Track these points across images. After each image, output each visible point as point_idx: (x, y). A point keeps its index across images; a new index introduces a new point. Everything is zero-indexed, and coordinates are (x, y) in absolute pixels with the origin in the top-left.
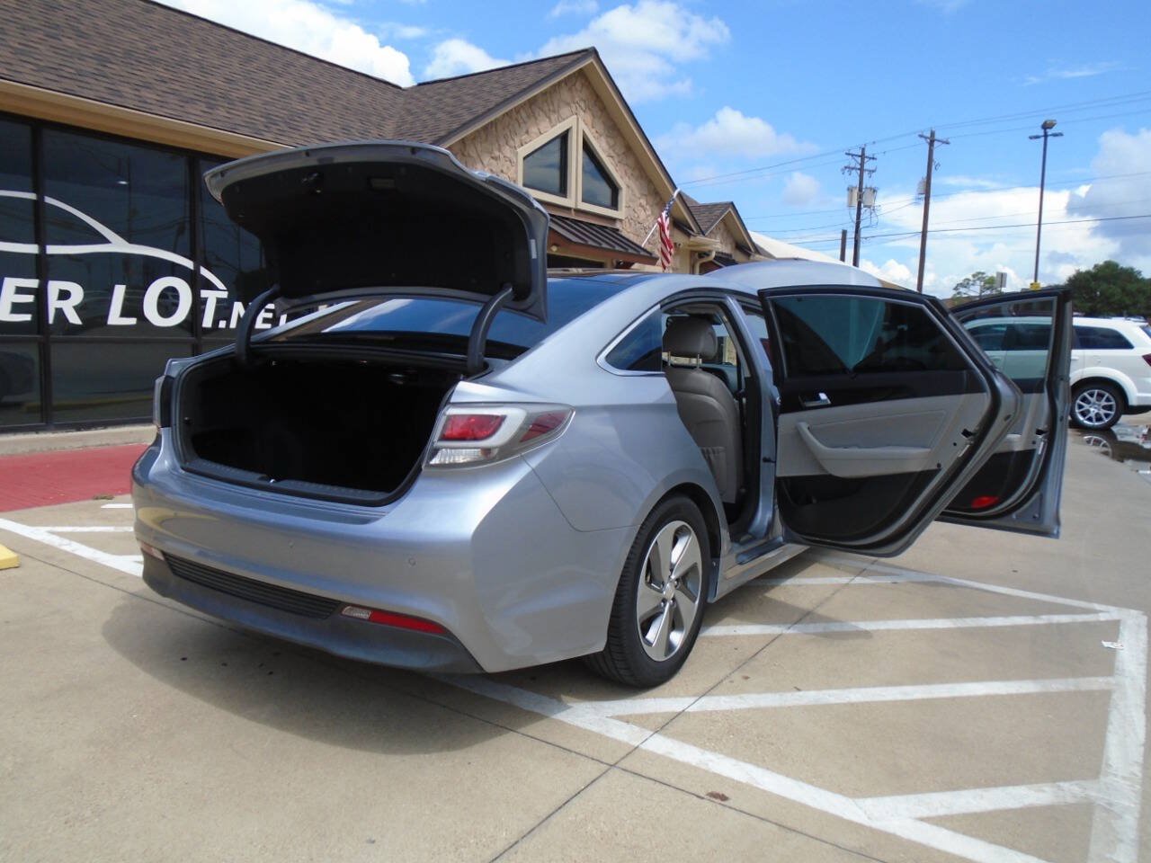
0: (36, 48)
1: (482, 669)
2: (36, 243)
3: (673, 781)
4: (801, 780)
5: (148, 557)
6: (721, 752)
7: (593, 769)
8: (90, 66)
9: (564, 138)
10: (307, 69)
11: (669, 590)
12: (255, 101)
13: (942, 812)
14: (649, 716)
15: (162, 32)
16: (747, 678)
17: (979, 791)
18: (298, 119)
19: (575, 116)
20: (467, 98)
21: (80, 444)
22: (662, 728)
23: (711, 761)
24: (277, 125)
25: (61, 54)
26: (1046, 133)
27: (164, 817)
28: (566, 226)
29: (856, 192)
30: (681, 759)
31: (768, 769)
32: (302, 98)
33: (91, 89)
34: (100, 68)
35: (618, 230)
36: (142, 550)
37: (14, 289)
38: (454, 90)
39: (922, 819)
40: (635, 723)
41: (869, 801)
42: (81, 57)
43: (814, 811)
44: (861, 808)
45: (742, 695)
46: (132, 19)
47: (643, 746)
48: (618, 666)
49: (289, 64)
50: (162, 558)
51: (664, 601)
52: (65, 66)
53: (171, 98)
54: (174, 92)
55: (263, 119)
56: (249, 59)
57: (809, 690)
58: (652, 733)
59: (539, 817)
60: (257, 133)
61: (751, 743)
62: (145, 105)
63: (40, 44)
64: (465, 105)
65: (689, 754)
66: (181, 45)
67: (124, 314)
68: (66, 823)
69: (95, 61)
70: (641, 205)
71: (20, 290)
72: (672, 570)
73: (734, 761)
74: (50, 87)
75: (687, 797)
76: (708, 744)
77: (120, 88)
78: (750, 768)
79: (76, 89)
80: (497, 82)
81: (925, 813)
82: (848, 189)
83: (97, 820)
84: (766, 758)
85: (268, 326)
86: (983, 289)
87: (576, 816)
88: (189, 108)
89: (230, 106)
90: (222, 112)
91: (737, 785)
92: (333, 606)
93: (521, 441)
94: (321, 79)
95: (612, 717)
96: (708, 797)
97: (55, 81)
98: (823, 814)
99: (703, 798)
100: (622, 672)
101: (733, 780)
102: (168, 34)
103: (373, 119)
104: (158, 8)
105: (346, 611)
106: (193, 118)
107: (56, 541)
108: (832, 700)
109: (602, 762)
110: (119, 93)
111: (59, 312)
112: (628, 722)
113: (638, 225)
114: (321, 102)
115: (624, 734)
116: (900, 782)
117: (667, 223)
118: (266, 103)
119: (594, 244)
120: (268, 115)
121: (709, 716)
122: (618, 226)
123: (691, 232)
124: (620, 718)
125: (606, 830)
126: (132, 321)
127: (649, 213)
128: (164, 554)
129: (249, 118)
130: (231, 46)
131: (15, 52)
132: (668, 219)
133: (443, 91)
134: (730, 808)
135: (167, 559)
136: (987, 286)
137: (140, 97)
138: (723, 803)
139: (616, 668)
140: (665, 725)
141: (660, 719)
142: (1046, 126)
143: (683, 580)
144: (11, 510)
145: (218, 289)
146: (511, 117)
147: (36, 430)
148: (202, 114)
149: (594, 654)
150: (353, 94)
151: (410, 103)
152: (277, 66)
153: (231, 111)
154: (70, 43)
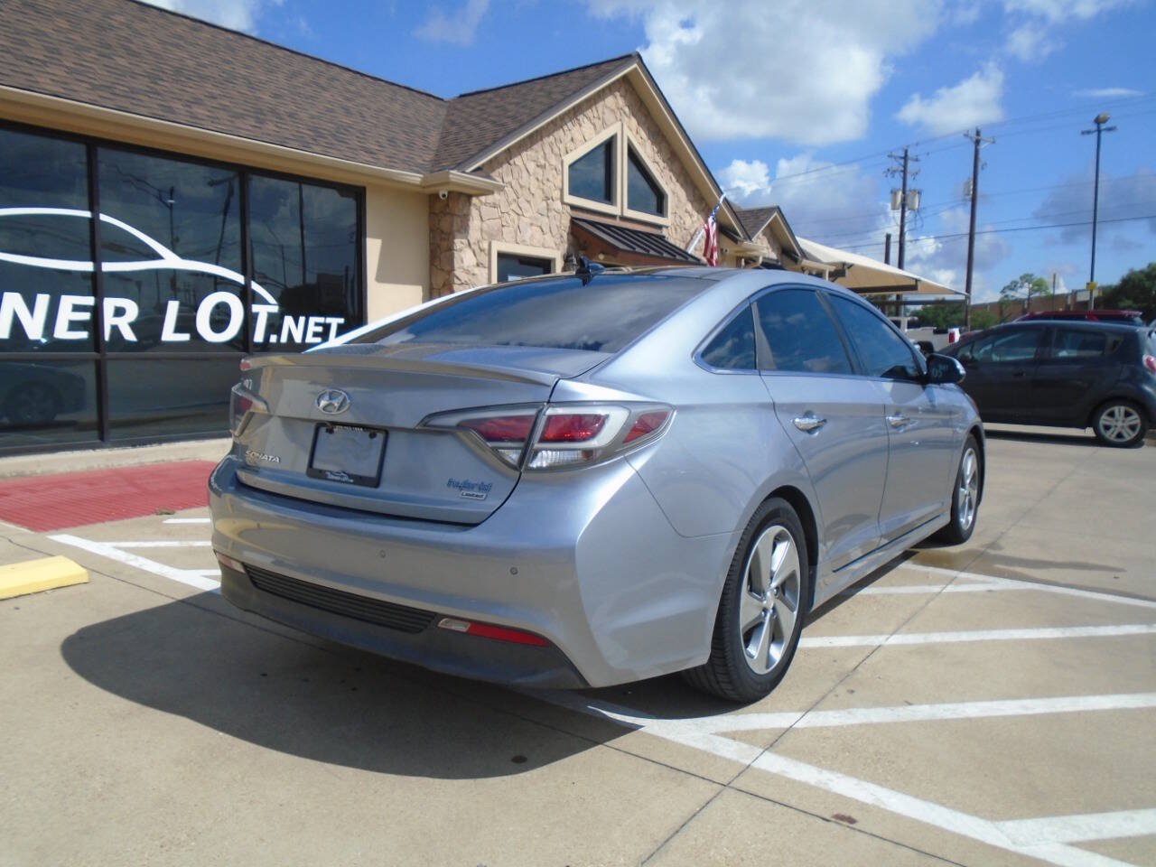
0: (90, 68)
1: (588, 684)
2: (91, 260)
3: (793, 803)
4: (931, 801)
5: (227, 570)
6: (839, 771)
7: (706, 790)
8: (141, 84)
9: (609, 146)
10: (350, 83)
11: (770, 600)
12: (303, 115)
13: (1092, 836)
14: (755, 732)
15: (209, 50)
16: (852, 692)
17: (1127, 814)
18: (345, 132)
19: (619, 123)
20: (510, 107)
21: (136, 461)
22: (771, 746)
23: (831, 780)
24: (326, 138)
25: (115, 73)
26: (1099, 127)
27: (262, 840)
28: (612, 233)
29: (900, 194)
30: (797, 778)
31: (893, 789)
32: (348, 111)
33: (144, 107)
34: (152, 85)
35: (664, 237)
36: (220, 562)
37: (71, 307)
38: (498, 100)
39: (1072, 844)
40: (740, 740)
41: (1009, 824)
42: (133, 75)
43: (953, 834)
44: (1002, 832)
45: (851, 710)
46: (181, 38)
47: (755, 765)
48: (720, 679)
49: (333, 79)
50: (242, 571)
51: (765, 610)
52: (118, 84)
53: (222, 114)
54: (224, 108)
55: (311, 133)
56: (295, 75)
57: (921, 704)
58: (762, 750)
59: (656, 841)
60: (306, 146)
61: (869, 761)
62: (198, 121)
63: (93, 63)
64: (510, 114)
65: (805, 773)
66: (228, 62)
67: (178, 329)
68: (162, 846)
69: (146, 79)
70: (687, 211)
71: (77, 308)
72: (772, 578)
73: (855, 781)
74: (104, 104)
75: (811, 819)
76: (823, 762)
77: (172, 104)
78: (873, 787)
79: (130, 107)
80: (541, 90)
81: (1076, 837)
82: (892, 192)
83: (193, 844)
84: (889, 778)
85: (318, 340)
86: (1032, 291)
87: (696, 840)
88: (239, 123)
89: (278, 120)
90: (271, 127)
91: (863, 807)
92: (429, 619)
93: (624, 442)
94: (365, 93)
95: (717, 734)
96: (833, 820)
97: (109, 99)
98: (963, 838)
99: (828, 820)
100: (724, 686)
101: (857, 801)
102: (214, 51)
103: (417, 130)
104: (205, 27)
105: (442, 624)
106: (243, 133)
107: (121, 556)
108: (948, 715)
109: (714, 782)
110: (171, 110)
111: (115, 329)
112: (734, 739)
113: (684, 231)
114: (365, 115)
115: (731, 751)
116: (1040, 803)
117: (713, 229)
118: (313, 117)
119: (641, 251)
120: (314, 130)
121: (817, 732)
122: (664, 232)
123: (737, 237)
124: (725, 735)
125: (730, 854)
126: (185, 337)
127: (695, 218)
128: (245, 566)
129: (297, 132)
130: (276, 61)
131: (70, 71)
132: (715, 225)
133: (485, 101)
134: (860, 831)
135: (248, 572)
136: (1036, 288)
137: (191, 113)
138: (851, 825)
139: (718, 682)
140: (775, 741)
141: (767, 736)
142: (1098, 121)
143: (782, 588)
144: (75, 526)
145: (269, 304)
146: (556, 125)
147: (94, 447)
148: (250, 128)
149: (695, 668)
150: (397, 107)
151: (453, 114)
152: (323, 81)
153: (279, 125)
154: (122, 62)
